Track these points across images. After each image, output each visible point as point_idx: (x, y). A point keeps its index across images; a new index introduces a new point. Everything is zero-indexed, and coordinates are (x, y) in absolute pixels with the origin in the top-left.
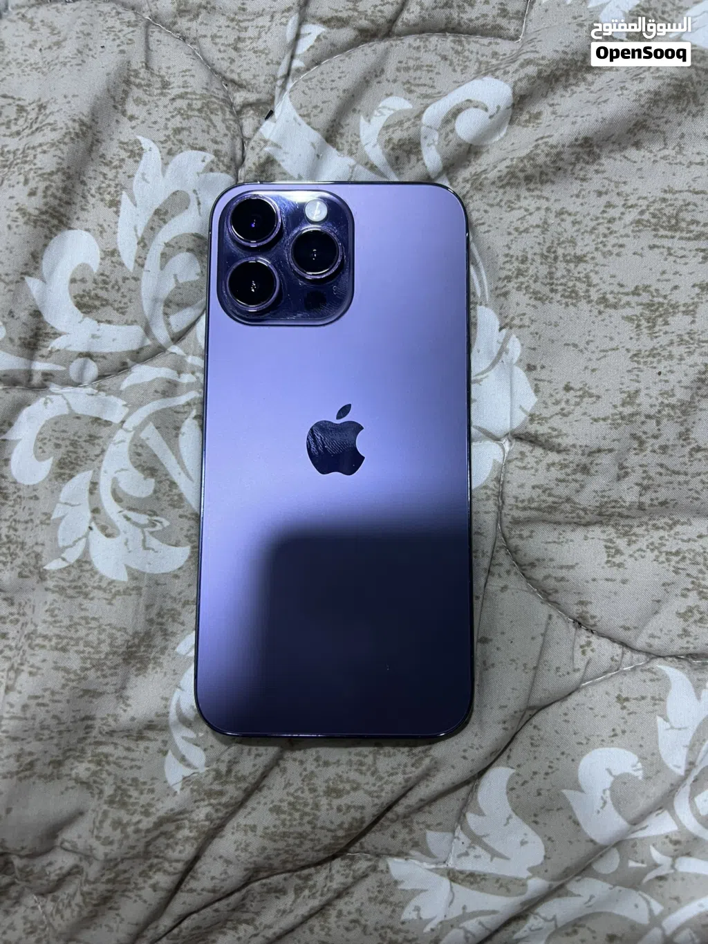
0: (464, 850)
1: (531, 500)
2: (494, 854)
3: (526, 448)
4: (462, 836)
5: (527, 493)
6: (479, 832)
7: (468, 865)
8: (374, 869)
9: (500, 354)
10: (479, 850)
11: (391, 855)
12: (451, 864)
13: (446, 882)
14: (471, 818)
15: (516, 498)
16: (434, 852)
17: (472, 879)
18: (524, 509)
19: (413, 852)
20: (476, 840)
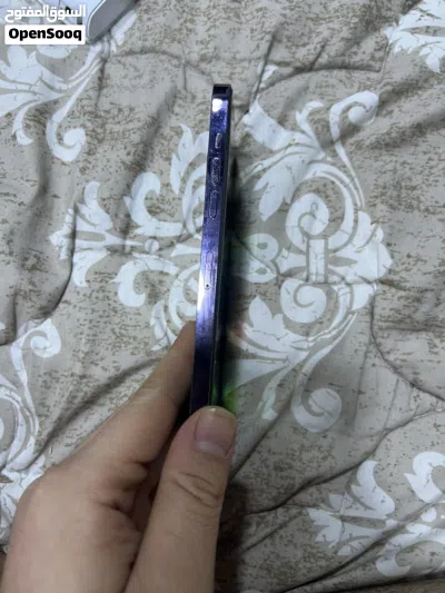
0: (349, 504)
1: (389, 316)
2: (367, 507)
5: (387, 313)
6: (358, 496)
7: (352, 513)
8: (300, 513)
9: (371, 237)
10: (358, 505)
11: (310, 506)
12: (342, 513)
13: (340, 522)
14: (353, 487)
15: (381, 316)
16: (334, 506)
17: (355, 520)
18: (385, 321)
19: (322, 505)
20: (357, 499)
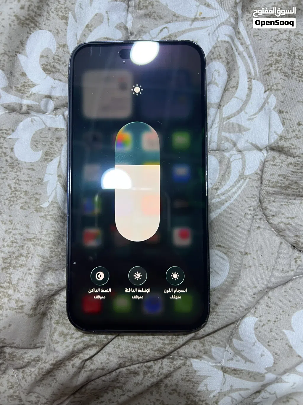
0: (231, 357)
1: (277, 182)
2: (247, 360)
3: (276, 154)
4: (230, 351)
5: (275, 178)
6: (239, 349)
7: (233, 365)
8: (184, 364)
9: (264, 104)
10: (239, 358)
11: (192, 357)
12: (223, 364)
13: (221, 373)
14: (235, 341)
15: (269, 181)
16: (215, 357)
17: (235, 372)
18: (273, 187)
19: (204, 356)
20: (238, 353)
